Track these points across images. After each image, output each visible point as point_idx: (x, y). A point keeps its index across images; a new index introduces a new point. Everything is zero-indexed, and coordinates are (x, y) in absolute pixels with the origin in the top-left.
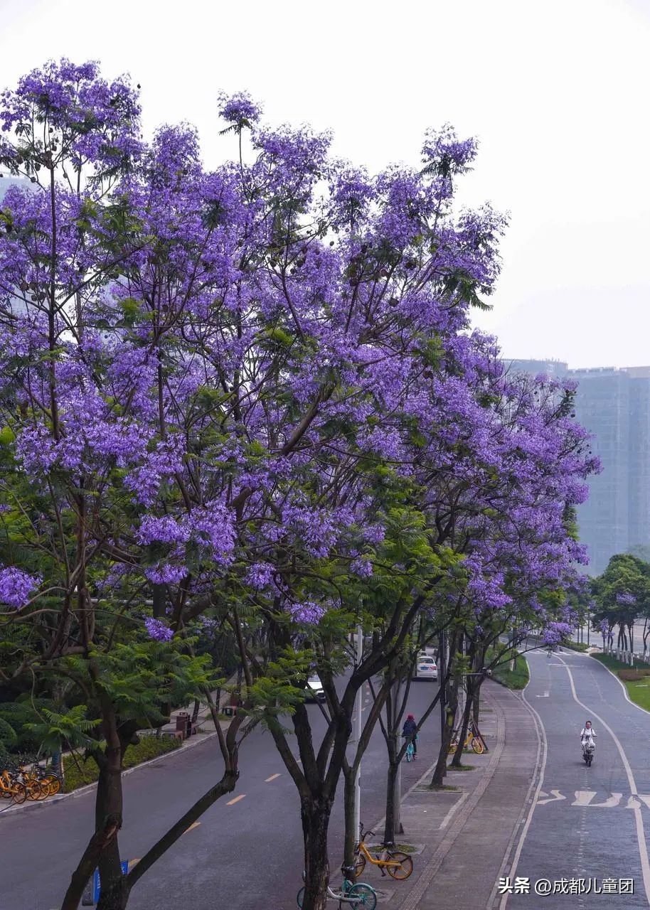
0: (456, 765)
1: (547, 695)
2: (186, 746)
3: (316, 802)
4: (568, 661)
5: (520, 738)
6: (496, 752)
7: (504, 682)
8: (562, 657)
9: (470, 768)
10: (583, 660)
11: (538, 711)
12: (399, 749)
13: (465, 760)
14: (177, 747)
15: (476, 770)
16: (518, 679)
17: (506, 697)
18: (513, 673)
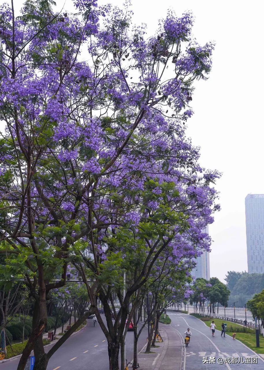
0: (153, 345)
1: (178, 325)
2: (52, 343)
3: (114, 344)
4: (182, 316)
5: (174, 338)
6: (166, 342)
7: (163, 322)
8: (181, 315)
9: (158, 347)
10: (188, 316)
11: (177, 330)
12: (138, 333)
13: (156, 344)
14: (49, 344)
15: (161, 347)
16: (168, 321)
17: (164, 326)
18: (166, 319)
